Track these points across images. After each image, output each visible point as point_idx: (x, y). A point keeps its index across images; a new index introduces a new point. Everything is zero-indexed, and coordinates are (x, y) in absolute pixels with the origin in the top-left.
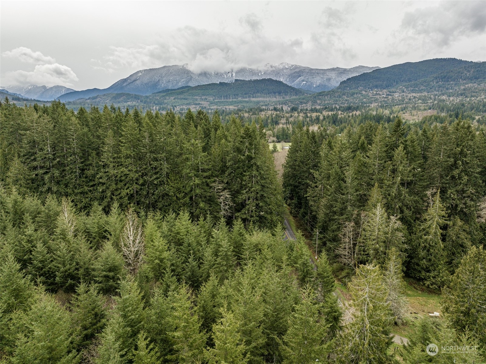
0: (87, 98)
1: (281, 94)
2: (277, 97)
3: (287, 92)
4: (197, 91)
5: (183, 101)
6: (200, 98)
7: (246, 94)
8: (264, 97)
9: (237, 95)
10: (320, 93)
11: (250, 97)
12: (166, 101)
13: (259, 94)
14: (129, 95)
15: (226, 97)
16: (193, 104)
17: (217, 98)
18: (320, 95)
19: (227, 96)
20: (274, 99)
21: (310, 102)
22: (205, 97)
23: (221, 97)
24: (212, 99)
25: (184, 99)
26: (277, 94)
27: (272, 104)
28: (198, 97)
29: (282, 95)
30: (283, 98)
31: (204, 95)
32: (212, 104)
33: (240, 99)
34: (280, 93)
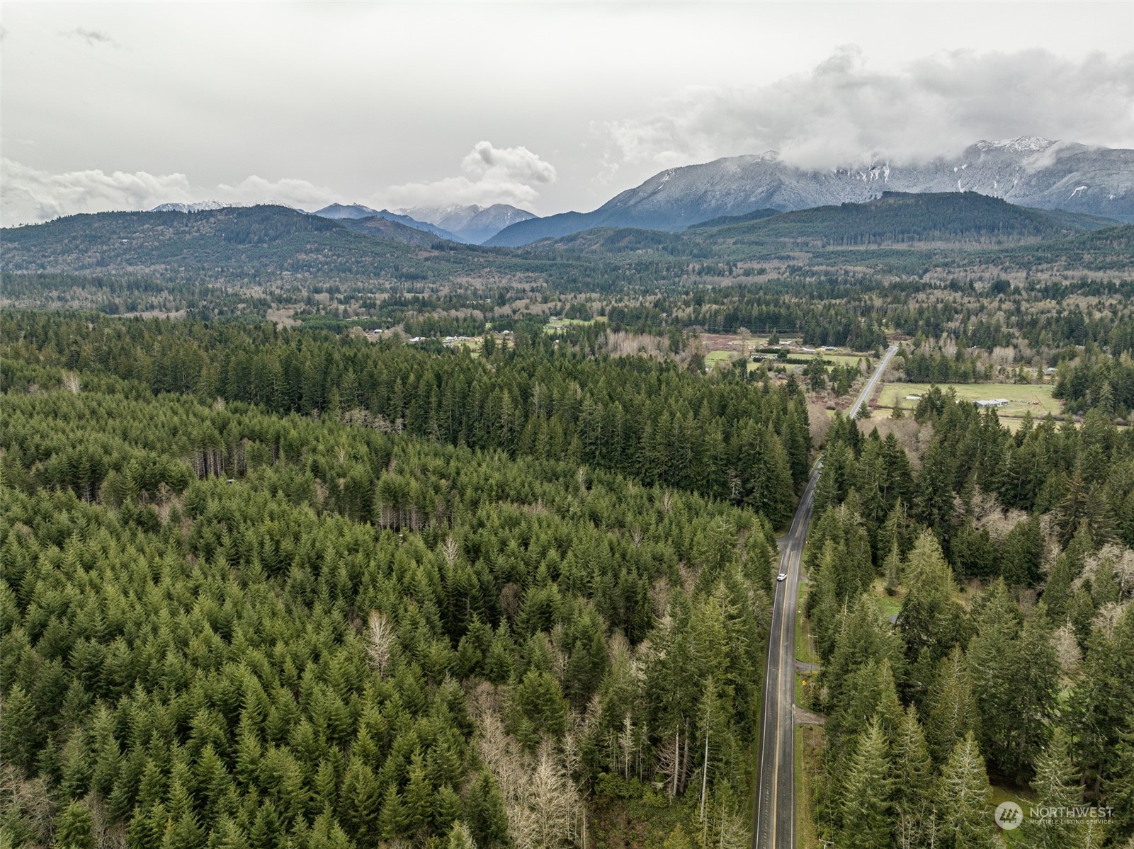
0: (558, 237)
1: (996, 231)
2: (983, 239)
3: (1013, 227)
4: (787, 225)
5: (755, 247)
6: (792, 240)
7: (903, 232)
8: (948, 240)
9: (881, 235)
10: (1100, 232)
11: (912, 239)
12: (715, 248)
13: (937, 233)
14: (640, 232)
15: (854, 239)
16: (776, 258)
17: (832, 242)
18: (1099, 239)
19: (856, 237)
20: (972, 247)
21: (1064, 258)
22: (804, 239)
23: (842, 239)
24: (819, 243)
25: (757, 244)
26: (983, 232)
27: (961, 263)
28: (787, 240)
29: (998, 235)
30: (999, 243)
31: (802, 234)
32: (817, 257)
33: (887, 245)
34: (992, 229)
